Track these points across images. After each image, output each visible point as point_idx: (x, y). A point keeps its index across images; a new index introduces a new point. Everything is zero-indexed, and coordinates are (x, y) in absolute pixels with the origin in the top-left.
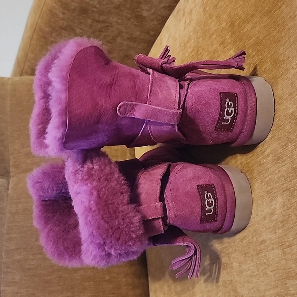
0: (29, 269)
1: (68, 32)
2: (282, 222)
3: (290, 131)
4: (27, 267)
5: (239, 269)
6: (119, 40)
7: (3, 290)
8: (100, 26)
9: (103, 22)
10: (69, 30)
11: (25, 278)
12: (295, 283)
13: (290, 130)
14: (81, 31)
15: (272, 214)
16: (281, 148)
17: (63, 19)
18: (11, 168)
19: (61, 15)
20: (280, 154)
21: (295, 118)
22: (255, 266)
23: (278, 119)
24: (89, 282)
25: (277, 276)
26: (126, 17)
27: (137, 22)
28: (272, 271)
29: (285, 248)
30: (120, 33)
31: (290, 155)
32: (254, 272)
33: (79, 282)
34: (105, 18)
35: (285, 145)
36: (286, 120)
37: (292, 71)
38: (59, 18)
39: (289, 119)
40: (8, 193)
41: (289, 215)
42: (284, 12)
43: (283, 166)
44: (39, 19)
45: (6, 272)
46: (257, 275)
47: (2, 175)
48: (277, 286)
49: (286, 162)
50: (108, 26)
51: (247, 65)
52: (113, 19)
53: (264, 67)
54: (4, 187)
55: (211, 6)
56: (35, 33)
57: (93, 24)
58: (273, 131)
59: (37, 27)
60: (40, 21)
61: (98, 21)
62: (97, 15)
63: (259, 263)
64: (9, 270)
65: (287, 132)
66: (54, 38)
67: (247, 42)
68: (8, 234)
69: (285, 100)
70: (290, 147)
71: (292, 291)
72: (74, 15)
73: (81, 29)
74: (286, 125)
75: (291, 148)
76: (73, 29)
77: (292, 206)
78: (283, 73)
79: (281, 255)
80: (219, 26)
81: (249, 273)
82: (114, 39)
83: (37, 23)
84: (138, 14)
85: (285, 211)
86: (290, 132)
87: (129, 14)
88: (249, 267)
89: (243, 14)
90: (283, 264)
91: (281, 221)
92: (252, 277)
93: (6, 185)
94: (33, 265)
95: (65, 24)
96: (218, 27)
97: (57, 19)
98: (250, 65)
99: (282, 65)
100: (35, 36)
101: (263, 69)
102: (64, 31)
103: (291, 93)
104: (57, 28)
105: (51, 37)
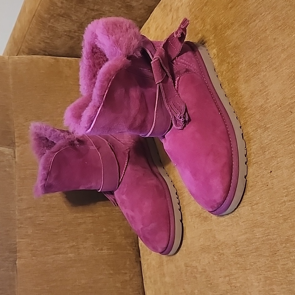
0: (39, 224)
1: (64, 18)
2: (252, 186)
3: (259, 119)
4: (38, 222)
5: (217, 221)
7: (18, 242)
8: (94, 13)
9: (97, 10)
10: (66, 16)
11: (37, 232)
12: (260, 230)
13: (259, 118)
14: (76, 18)
16: (252, 132)
17: (61, 8)
18: (16, 139)
19: (60, 4)
20: (251, 136)
21: (264, 110)
22: (230, 219)
23: (250, 109)
24: (90, 233)
25: (247, 226)
26: (117, 6)
27: (127, 11)
28: (243, 222)
29: (253, 206)
31: (259, 137)
32: (229, 223)
33: (82, 233)
34: (99, 7)
35: (256, 129)
36: (256, 110)
37: (262, 73)
38: (58, 6)
39: (259, 110)
40: (15, 161)
41: (257, 181)
42: (257, 25)
43: (253, 145)
44: (38, 6)
45: (20, 227)
46: (231, 225)
47: (9, 145)
48: (247, 233)
49: (256, 143)
50: (100, 14)
51: (227, 63)
52: (106, 8)
53: (240, 67)
54: (11, 156)
55: (197, 8)
56: (34, 18)
57: (88, 12)
58: (246, 118)
59: (36, 13)
60: (39, 8)
61: (93, 10)
62: (92, 5)
63: (233, 216)
64: (22, 226)
65: (257, 120)
66: (52, 23)
67: (228, 45)
68: (19, 196)
69: (256, 95)
70: (259, 131)
71: (258, 235)
72: (71, 4)
73: (77, 16)
74: (256, 114)
75: (260, 132)
76: (69, 16)
77: (259, 175)
78: (255, 73)
79: (250, 210)
80: (204, 27)
81: (225, 223)
83: (37, 10)
84: (128, 4)
85: (254, 178)
86: (260, 120)
87: (120, 4)
88: (225, 219)
89: (224, 20)
90: (251, 217)
91: (251, 186)
92: (228, 226)
93: (12, 154)
94: (43, 221)
95: (63, 12)
96: (203, 28)
97: (56, 7)
98: (229, 63)
99: (255, 68)
100: (34, 21)
101: (239, 69)
102: (61, 17)
103: (261, 90)
104: (55, 15)
105: (49, 22)
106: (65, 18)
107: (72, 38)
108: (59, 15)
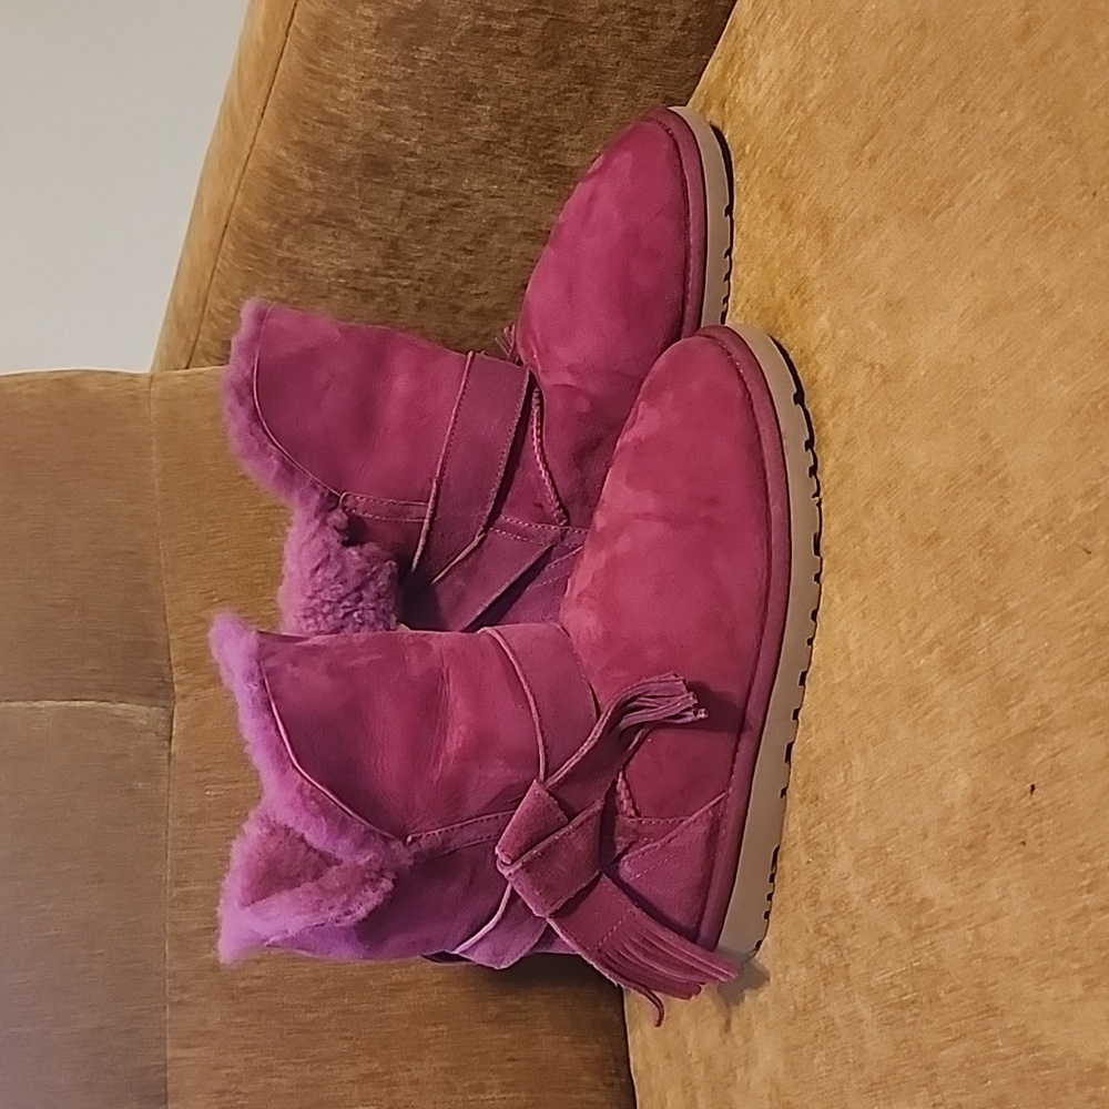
0: (248, 991)
1: (331, 230)
2: (971, 847)
3: (981, 579)
4: (242, 984)
5: (867, 983)
6: (496, 242)
7: (172, 1059)
8: (430, 205)
9: (441, 193)
10: (334, 223)
11: (238, 1020)
12: (1009, 1026)
13: (982, 575)
14: (371, 226)
15: (943, 821)
16: (962, 628)
17: (314, 193)
18: (174, 670)
19: (306, 184)
20: (960, 644)
21: (995, 542)
22: (906, 976)
23: (948, 540)
24: (435, 1025)
25: (965, 1006)
26: (513, 174)
27: (550, 187)
28: (950, 991)
29: (981, 925)
30: (498, 222)
31: (985, 649)
32: (906, 994)
33: (406, 1025)
34: (445, 181)
35: (973, 618)
36: (970, 544)
37: (984, 400)
38: (301, 190)
39: (979, 544)
40: (170, 753)
41: (988, 826)
42: (959, 220)
43: (968, 682)
44: (236, 193)
45: (180, 1002)
46: (913, 1002)
47: (149, 695)
48: (965, 1035)
49: (975, 671)
50: (456, 205)
51: (865, 367)
52: (472, 183)
53: (910, 380)
54: (157, 734)
55: (766, 167)
56: (226, 236)
57: (408, 202)
58: (937, 575)
59: (233, 219)
60: (239, 201)
61: (426, 193)
62: (422, 176)
63: (918, 967)
64: (186, 996)
65: (976, 581)
66: (289, 250)
67: (864, 297)
68: (178, 884)
69: (964, 484)
70: (984, 625)
71: (1002, 1047)
72: (346, 179)
73: (371, 218)
74: (971, 560)
75: (988, 629)
76: (345, 221)
77: (993, 802)
78: (958, 403)
79: (973, 943)
80: (789, 233)
81: (892, 994)
82: (480, 240)
83: (232, 206)
84: (551, 162)
85: (976, 814)
86: (983, 583)
87: (521, 165)
88: (892, 977)
89: (850, 208)
90: (977, 970)
91: (968, 844)
92: (903, 1006)
93: (162, 727)
94: (259, 977)
95: (321, 206)
96: (785, 238)
97: (294, 194)
98: (873, 367)
99: (958, 381)
100: (228, 244)
101: (908, 386)
102: (318, 228)
103: (981, 466)
104: (295, 221)
105: (279, 246)
106: (334, 227)
107: (368, 295)
108: (308, 219)
